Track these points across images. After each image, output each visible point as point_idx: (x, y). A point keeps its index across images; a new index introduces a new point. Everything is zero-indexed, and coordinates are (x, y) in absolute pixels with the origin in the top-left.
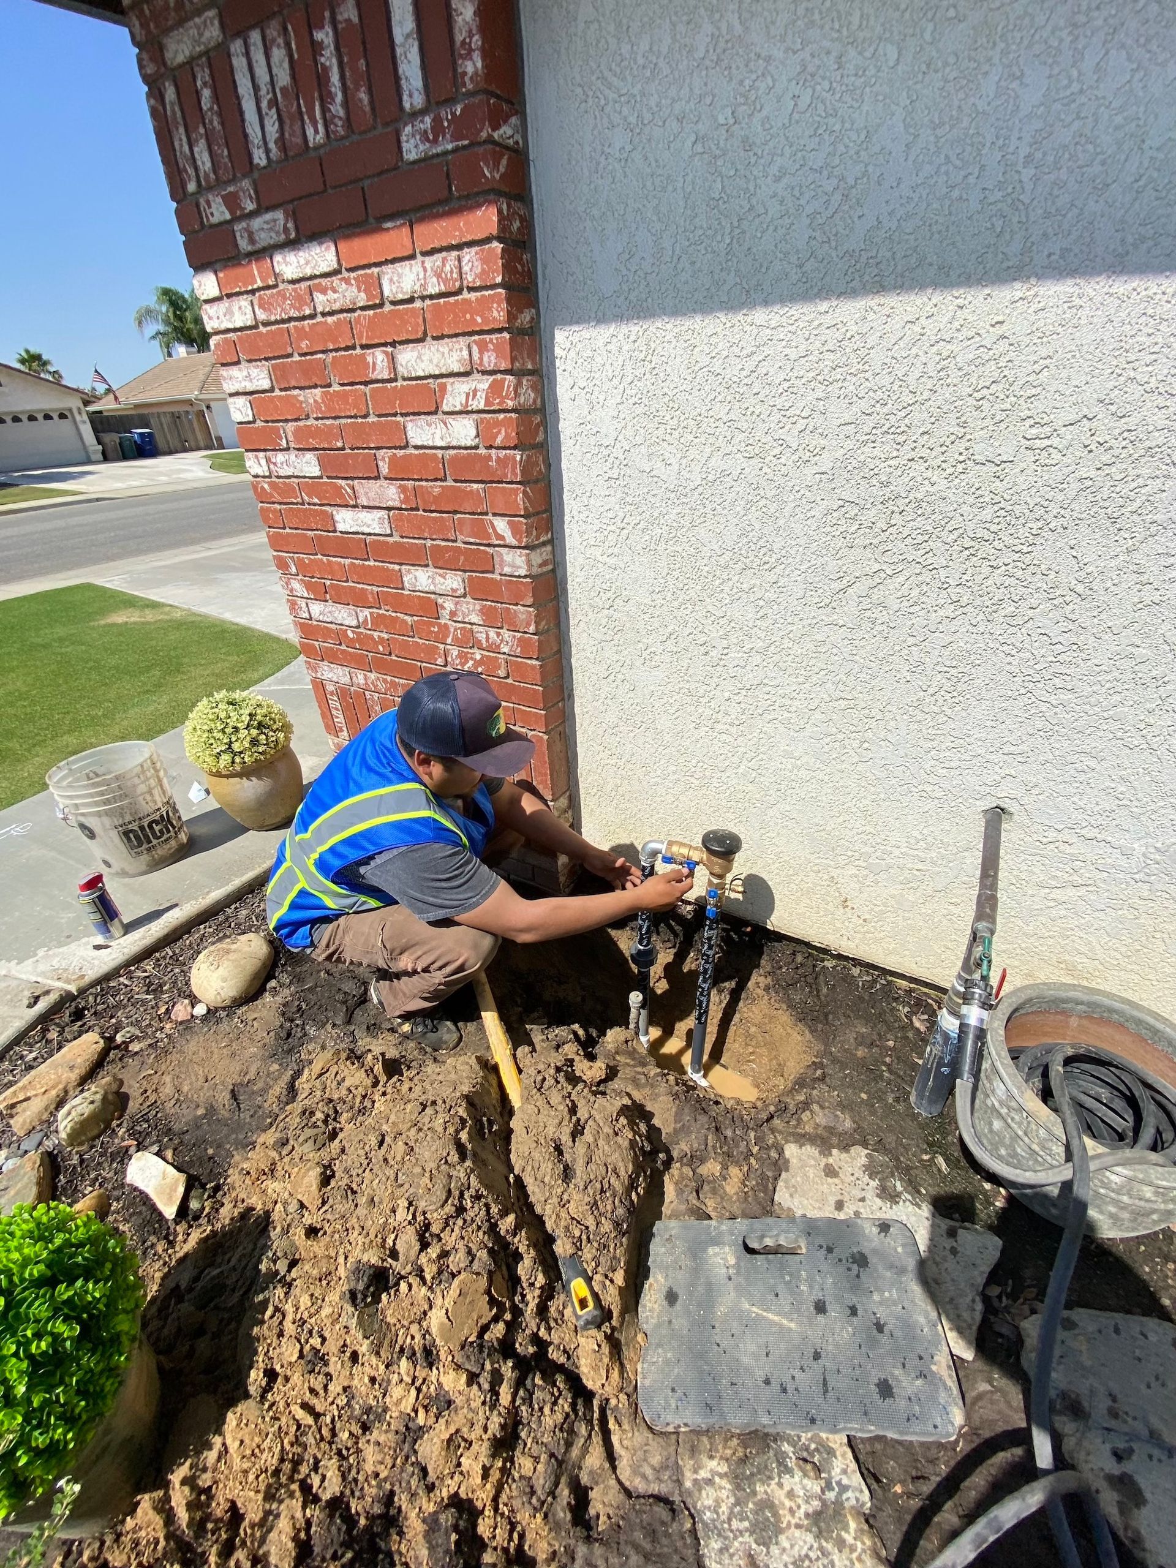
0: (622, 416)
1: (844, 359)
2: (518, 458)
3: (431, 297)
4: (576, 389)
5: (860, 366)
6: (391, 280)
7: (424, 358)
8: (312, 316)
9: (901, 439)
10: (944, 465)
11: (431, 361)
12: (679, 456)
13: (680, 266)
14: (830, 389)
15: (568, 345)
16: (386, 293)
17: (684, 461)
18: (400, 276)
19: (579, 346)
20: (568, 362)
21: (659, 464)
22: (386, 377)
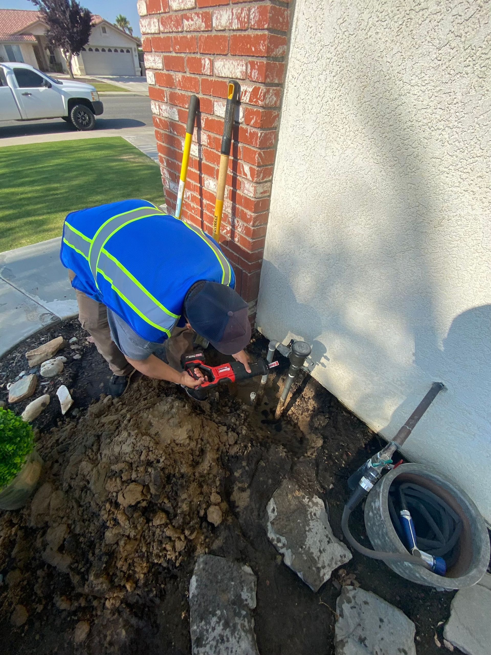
0: (318, 121)
1: (448, 116)
2: (259, 135)
3: (234, 30)
4: (299, 99)
5: (456, 124)
6: (217, 17)
7: (226, 66)
8: (182, 32)
9: (464, 176)
10: (484, 199)
11: (229, 69)
12: (341, 152)
13: (369, 34)
14: (433, 133)
15: (300, 71)
16: (214, 25)
17: (343, 155)
18: (221, 16)
19: (306, 73)
20: (298, 82)
21: (330, 154)
22: (209, 74)
